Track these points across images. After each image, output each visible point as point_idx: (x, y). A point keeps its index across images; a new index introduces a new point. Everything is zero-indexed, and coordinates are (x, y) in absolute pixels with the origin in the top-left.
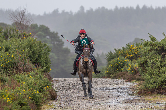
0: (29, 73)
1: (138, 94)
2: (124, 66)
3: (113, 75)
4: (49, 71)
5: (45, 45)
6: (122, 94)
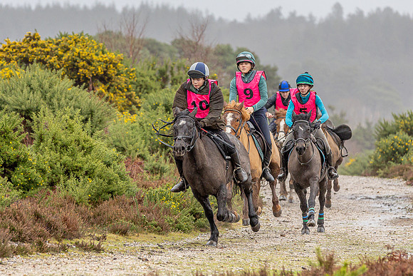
2: (406, 152)
3: (382, 170)
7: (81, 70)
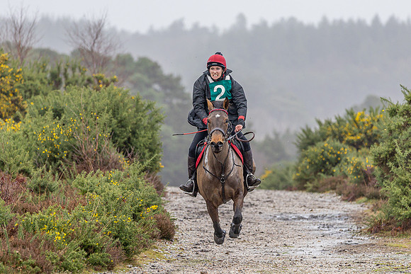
0: (108, 172)
1: (370, 231)
2: (339, 162)
3: (311, 183)
4: (158, 169)
5: (149, 106)
6: (332, 230)
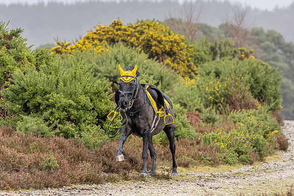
7: (153, 48)
